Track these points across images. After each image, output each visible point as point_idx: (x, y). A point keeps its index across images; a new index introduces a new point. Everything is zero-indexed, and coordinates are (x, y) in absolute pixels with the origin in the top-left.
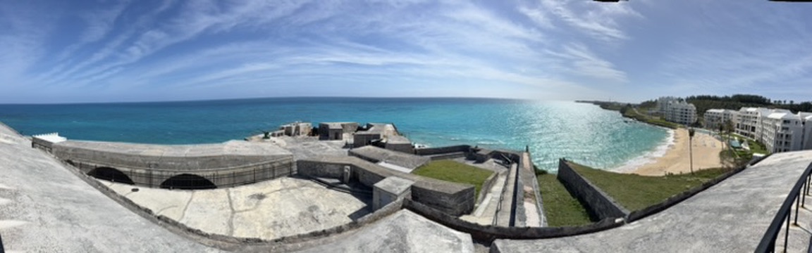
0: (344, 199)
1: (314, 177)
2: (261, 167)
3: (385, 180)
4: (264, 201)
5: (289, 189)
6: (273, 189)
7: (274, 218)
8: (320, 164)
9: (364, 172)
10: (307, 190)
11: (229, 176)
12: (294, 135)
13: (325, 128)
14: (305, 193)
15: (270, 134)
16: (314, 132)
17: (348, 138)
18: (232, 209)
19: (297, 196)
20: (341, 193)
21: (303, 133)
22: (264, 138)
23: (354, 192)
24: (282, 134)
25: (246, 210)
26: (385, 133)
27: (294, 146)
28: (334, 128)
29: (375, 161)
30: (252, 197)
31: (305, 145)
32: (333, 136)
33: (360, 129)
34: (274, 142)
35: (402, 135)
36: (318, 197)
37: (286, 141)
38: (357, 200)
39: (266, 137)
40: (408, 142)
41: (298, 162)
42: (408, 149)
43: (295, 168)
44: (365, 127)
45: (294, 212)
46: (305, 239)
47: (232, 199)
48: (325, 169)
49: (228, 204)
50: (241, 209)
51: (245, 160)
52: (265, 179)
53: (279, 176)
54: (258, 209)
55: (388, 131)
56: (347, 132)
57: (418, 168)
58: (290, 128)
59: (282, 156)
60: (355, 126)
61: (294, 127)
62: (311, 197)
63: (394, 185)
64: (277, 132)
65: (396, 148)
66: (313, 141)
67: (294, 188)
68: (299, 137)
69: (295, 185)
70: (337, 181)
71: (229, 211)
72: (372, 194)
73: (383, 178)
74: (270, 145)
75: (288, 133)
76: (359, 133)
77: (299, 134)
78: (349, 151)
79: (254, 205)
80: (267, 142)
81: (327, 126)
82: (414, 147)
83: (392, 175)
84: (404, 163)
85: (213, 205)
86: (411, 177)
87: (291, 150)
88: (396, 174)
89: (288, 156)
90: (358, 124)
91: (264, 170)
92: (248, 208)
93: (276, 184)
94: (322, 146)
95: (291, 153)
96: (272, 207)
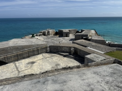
0: (71, 61)
1: (57, 53)
2: (31, 50)
3: (91, 55)
4: (35, 64)
5: (46, 58)
6: (39, 59)
7: (40, 70)
8: (60, 47)
9: (80, 50)
10: (54, 58)
11: (14, 56)
12: (47, 35)
13: (61, 32)
14: (54, 59)
15: (35, 35)
16: (56, 34)
17: (72, 36)
18: (18, 71)
19: (50, 61)
20: (69, 59)
21: (51, 34)
22: (32, 37)
23: (75, 58)
24: (41, 35)
25: (26, 70)
26: (91, 34)
27: (47, 40)
28: (66, 31)
29: (86, 47)
30: (28, 63)
31: (52, 39)
32: (65, 35)
33: (78, 32)
34: (37, 39)
35: (99, 35)
36: (59, 61)
37: (43, 38)
38: (77, 62)
39: (33, 36)
40: (103, 39)
41: (50, 47)
42: (103, 42)
43: (48, 49)
44: (80, 31)
45: (49, 67)
46: (59, 71)
47: (18, 66)
48: (62, 49)
49: (15, 69)
50: (23, 70)
51: (23, 47)
52: (34, 55)
53: (41, 53)
54: (32, 68)
55: (92, 34)
56: (71, 33)
57: (108, 52)
58: (45, 32)
59: (42, 45)
60: (75, 31)
61: (46, 32)
62: (56, 61)
63: (95, 58)
64: (38, 34)
65: (96, 41)
66: (56, 37)
67: (48, 57)
68: (49, 36)
69: (49, 56)
70: (68, 54)
71: (17, 72)
72: (84, 60)
73: (90, 54)
74: (35, 40)
75: (44, 34)
76: (77, 34)
77: (49, 35)
78: (72, 42)
79: (30, 67)
80: (34, 39)
81: (62, 31)
82: (106, 42)
83: (94, 53)
84: (100, 49)
85: (6, 72)
86: (104, 56)
87: (46, 42)
88: (96, 53)
89: (45, 44)
90: (77, 30)
91: (33, 51)
92: (27, 68)
93: (40, 56)
94: (60, 40)
95: (46, 43)
96: (38, 66)
